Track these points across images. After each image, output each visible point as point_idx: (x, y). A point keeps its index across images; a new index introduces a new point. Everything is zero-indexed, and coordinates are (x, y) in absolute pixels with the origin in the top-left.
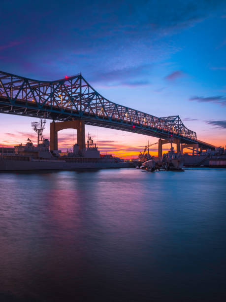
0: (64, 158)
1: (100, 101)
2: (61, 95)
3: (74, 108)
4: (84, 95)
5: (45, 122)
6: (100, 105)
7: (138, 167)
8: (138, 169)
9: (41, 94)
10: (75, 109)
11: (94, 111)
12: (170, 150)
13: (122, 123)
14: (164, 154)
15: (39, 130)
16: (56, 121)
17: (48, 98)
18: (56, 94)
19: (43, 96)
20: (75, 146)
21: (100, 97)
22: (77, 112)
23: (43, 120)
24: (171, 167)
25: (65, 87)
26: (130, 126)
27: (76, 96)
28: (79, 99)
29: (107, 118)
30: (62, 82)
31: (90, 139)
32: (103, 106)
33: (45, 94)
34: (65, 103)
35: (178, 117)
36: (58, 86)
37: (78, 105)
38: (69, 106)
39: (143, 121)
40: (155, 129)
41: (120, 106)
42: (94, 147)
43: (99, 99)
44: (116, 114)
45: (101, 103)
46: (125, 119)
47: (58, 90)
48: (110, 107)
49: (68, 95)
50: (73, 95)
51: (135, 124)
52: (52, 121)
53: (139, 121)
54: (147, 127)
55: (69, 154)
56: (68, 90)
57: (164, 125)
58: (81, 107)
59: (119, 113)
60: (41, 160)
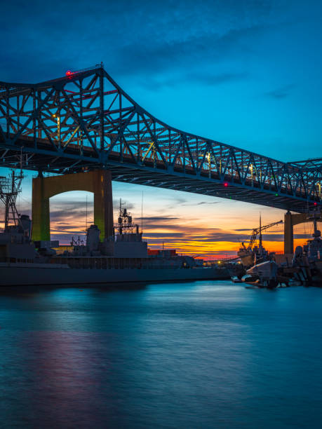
0: (65, 258)
1: (147, 126)
2: (58, 114)
3: (86, 143)
4: (109, 112)
5: (21, 177)
6: (148, 135)
7: (235, 278)
8: (236, 282)
9: (11, 112)
10: (90, 146)
12: (312, 239)
13: (197, 177)
14: (299, 248)
15: (9, 195)
16: (45, 175)
17: (28, 123)
18: (45, 112)
19: (15, 118)
20: (92, 230)
21: (147, 117)
22: (93, 153)
23: (18, 171)
24: (314, 279)
25: (65, 96)
26: (218, 182)
27: (91, 116)
28: (97, 123)
29: (163, 166)
30: (58, 85)
31: (125, 214)
32: (154, 138)
33: (20, 113)
34: (66, 133)
36: (50, 95)
37: (95, 136)
38: (76, 140)
39: (248, 172)
40: (275, 188)
41: (193, 136)
42: (134, 230)
43: (144, 121)
44: (184, 156)
45: (149, 131)
46: (206, 167)
47: (51, 102)
48: (170, 141)
49: (74, 115)
50: (85, 114)
51: (228, 178)
52: (35, 173)
53: (238, 171)
54: (257, 185)
55: (77, 248)
56: (74, 103)
57: (297, 180)
58: (103, 141)
59: (190, 153)
60: (12, 265)
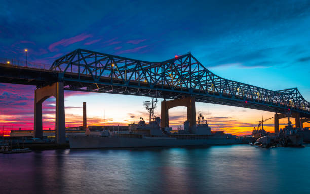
0: (175, 135)
1: (210, 77)
2: (172, 74)
3: (184, 86)
4: (193, 72)
5: (156, 101)
6: (211, 81)
7: (251, 143)
8: (251, 145)
9: (152, 74)
10: (185, 87)
11: (205, 88)
12: (287, 125)
13: (233, 99)
14: (281, 129)
15: (151, 109)
16: (167, 100)
17: (159, 78)
18: (166, 73)
19: (154, 77)
20: (186, 123)
21: (210, 74)
22: (187, 90)
23: (155, 99)
24: (288, 144)
25: (175, 66)
26: (242, 101)
27: (186, 74)
28: (189, 77)
29: (217, 94)
30: (172, 62)
31: (201, 115)
32: (213, 83)
33: (156, 74)
34: (175, 82)
35: (296, 89)
36: (168, 66)
37: (188, 83)
38: (180, 84)
39: (257, 96)
40: (270, 103)
41: (231, 81)
42: (205, 123)
43: (209, 75)
44: (227, 90)
45: (211, 79)
46: (237, 94)
47: (169, 69)
48: (221, 84)
49: (178, 74)
50: (183, 73)
51: (248, 99)
52: (162, 99)
53: (252, 95)
54: (261, 101)
55: (180, 131)
56: (178, 69)
57: (280, 99)
58: (191, 84)
59: (230, 89)
60: (153, 138)
